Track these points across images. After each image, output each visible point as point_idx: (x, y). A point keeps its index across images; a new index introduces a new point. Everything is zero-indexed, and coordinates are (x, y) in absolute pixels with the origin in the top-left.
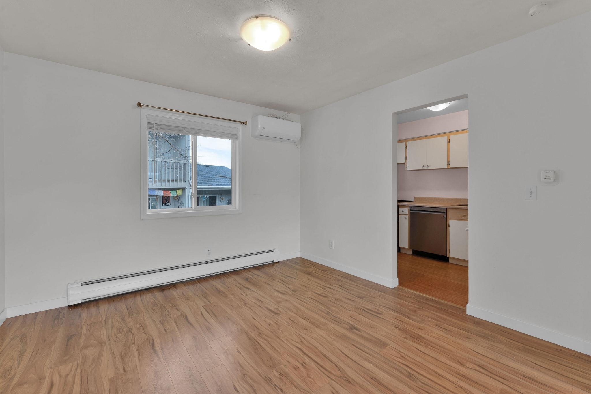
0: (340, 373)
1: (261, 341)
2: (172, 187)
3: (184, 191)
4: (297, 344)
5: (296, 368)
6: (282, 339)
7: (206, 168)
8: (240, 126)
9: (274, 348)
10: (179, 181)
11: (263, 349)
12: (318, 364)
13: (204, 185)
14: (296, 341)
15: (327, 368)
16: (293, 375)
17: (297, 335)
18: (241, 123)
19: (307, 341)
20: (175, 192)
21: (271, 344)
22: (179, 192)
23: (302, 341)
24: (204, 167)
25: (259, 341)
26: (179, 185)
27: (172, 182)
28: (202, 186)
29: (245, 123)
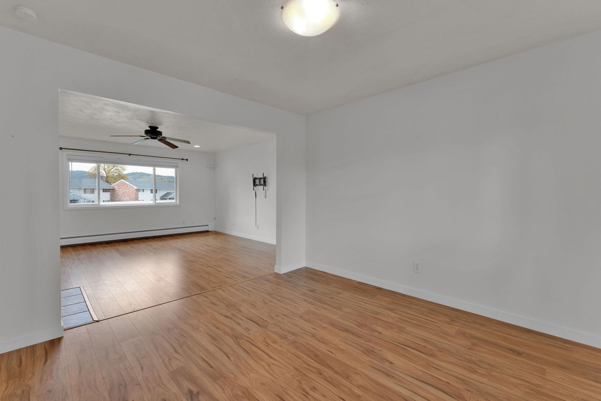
0: (240, 341)
1: (314, 364)
4: (274, 363)
5: (275, 342)
6: (292, 367)
9: (298, 358)
11: (308, 355)
12: (255, 346)
14: (275, 366)
15: (249, 344)
16: (277, 338)
17: (274, 374)
19: (263, 366)
21: (302, 361)
23: (269, 366)
25: (316, 363)
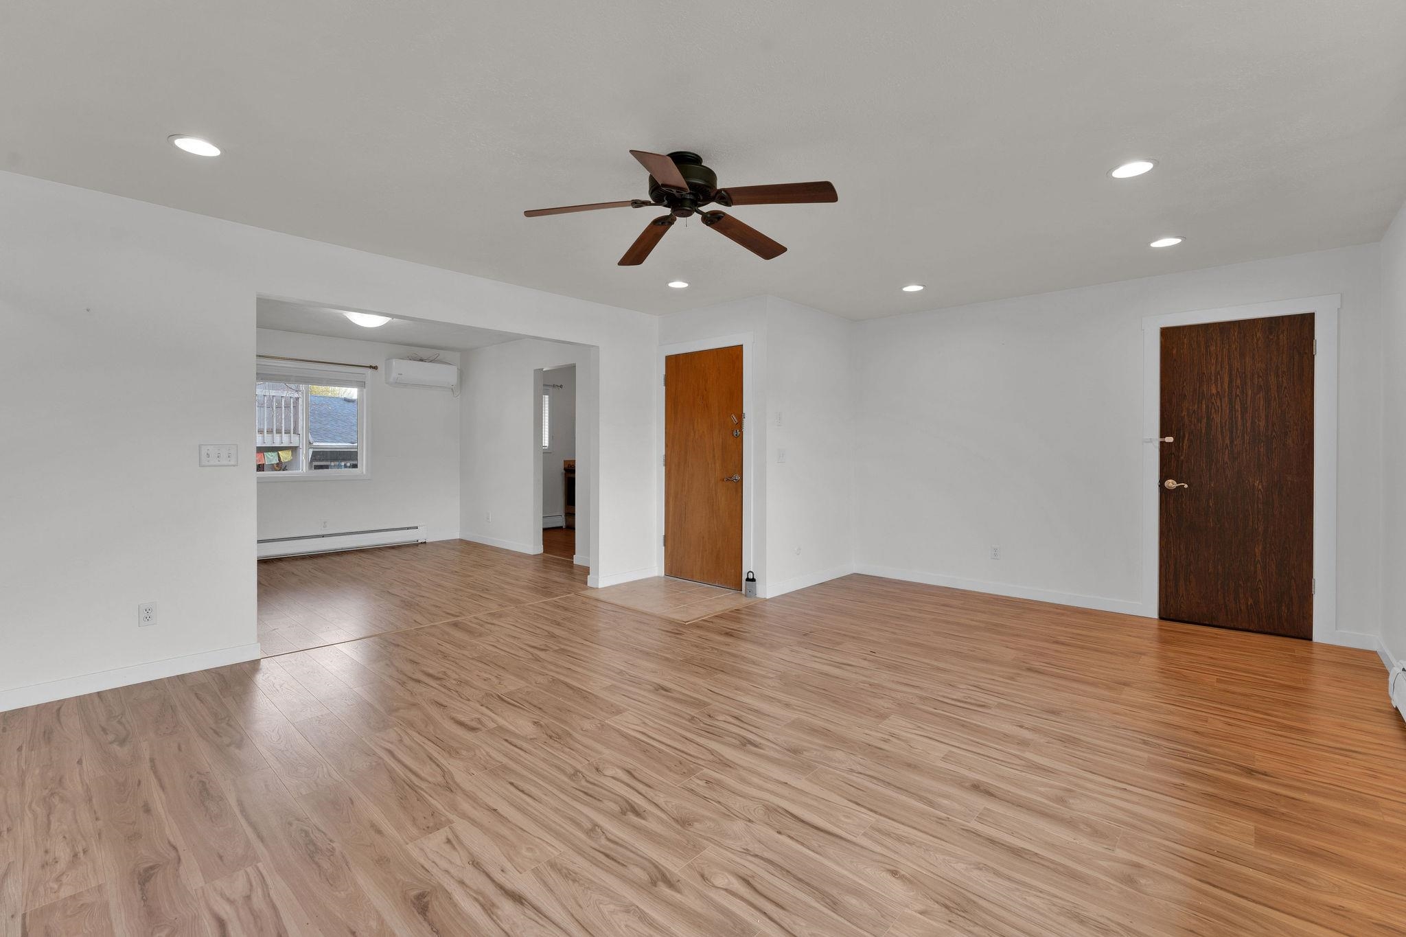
2: (268, 444)
3: (296, 453)
7: (347, 404)
8: (370, 371)
10: (283, 432)
13: (339, 442)
18: (371, 367)
20: (275, 454)
22: (286, 456)
24: (342, 402)
26: (284, 440)
27: (270, 435)
28: (334, 444)
29: (375, 368)
